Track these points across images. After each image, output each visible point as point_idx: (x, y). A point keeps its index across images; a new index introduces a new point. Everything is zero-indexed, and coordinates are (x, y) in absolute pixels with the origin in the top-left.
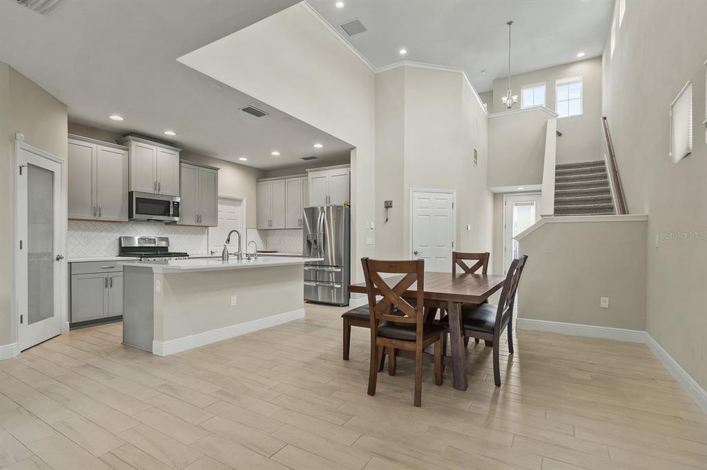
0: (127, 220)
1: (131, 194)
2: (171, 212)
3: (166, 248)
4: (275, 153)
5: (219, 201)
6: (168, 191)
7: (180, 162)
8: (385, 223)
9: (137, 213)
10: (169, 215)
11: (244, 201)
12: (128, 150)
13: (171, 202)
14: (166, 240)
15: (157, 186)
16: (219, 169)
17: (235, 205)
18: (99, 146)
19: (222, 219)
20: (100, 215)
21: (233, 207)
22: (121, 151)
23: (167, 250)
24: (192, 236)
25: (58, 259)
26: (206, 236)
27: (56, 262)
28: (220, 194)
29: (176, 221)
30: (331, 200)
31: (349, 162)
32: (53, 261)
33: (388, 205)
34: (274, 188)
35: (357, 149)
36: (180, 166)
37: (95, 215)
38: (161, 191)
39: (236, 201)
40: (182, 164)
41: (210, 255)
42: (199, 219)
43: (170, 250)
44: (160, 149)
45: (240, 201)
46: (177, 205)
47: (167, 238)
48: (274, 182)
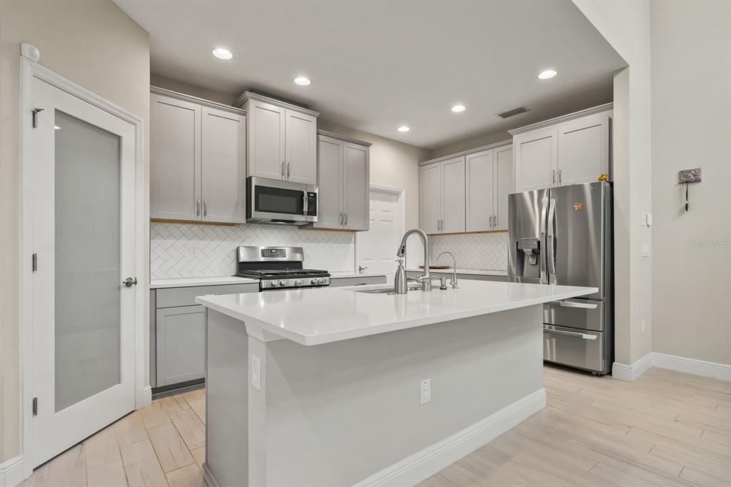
0: (244, 221)
1: (249, 181)
2: (305, 209)
3: (298, 264)
4: (458, 108)
5: (371, 194)
6: (300, 177)
7: (318, 134)
8: (681, 213)
9: (257, 209)
10: (302, 213)
11: (403, 194)
12: (245, 114)
13: (305, 193)
14: (299, 250)
15: (286, 169)
16: (371, 145)
17: (390, 201)
18: (203, 107)
19: (373, 220)
20: (205, 214)
21: (389, 203)
22: (236, 117)
23: (302, 268)
24: (335, 245)
25: (128, 284)
26: (352, 245)
27: (124, 290)
28: (373, 183)
29: (312, 223)
30: (562, 176)
31: (609, 98)
32: (119, 288)
33: (689, 179)
34: (446, 172)
35: (631, 70)
36: (318, 140)
37: (198, 214)
38: (292, 176)
39: (392, 195)
40: (321, 137)
41: (358, 274)
42: (343, 219)
43: (306, 267)
44: (289, 113)
45: (397, 194)
46: (313, 199)
47: (301, 248)
48: (446, 162)
